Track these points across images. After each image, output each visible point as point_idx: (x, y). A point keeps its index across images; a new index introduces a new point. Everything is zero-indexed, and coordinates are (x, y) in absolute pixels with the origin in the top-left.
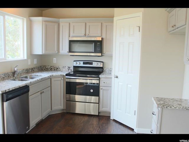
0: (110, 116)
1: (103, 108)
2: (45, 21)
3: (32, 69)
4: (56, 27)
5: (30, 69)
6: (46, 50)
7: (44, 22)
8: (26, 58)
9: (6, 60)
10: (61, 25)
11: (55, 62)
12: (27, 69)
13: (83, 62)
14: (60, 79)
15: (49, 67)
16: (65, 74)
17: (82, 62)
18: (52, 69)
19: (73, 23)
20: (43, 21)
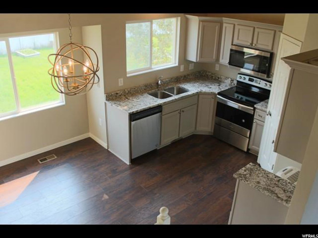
0: (257, 157)
1: (253, 145)
2: (203, 21)
3: (185, 76)
4: (217, 28)
5: (182, 77)
6: (201, 57)
7: (201, 23)
8: (177, 65)
9: (152, 69)
10: (224, 25)
11: (218, 69)
12: (177, 77)
13: (249, 78)
14: (210, 97)
15: (210, 74)
16: (216, 93)
17: (247, 78)
18: (212, 77)
19: (238, 25)
20: (200, 21)
